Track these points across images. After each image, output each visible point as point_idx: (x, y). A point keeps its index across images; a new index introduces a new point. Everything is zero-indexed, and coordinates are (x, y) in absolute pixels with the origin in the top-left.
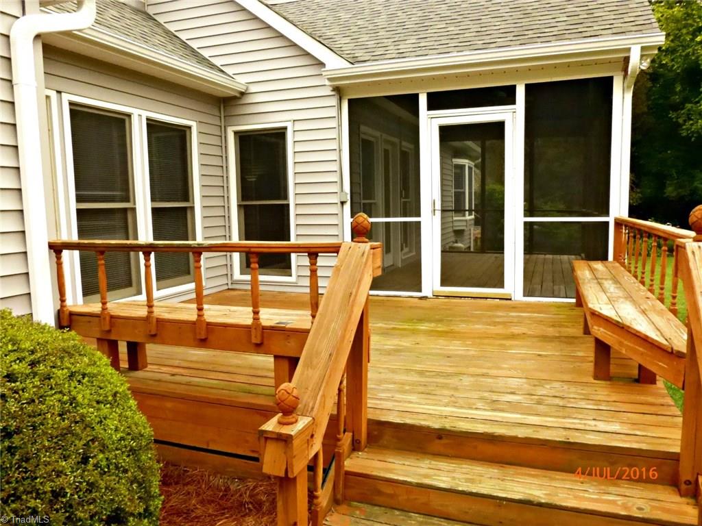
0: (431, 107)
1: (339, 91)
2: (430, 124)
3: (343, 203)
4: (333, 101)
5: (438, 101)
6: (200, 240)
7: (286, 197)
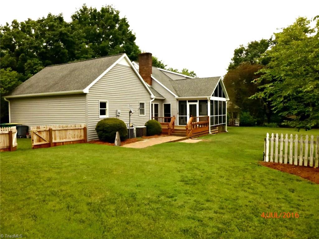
0: (188, 102)
1: (177, 100)
2: (188, 104)
3: (178, 114)
4: (176, 101)
5: (189, 101)
6: (159, 117)
7: (170, 113)
